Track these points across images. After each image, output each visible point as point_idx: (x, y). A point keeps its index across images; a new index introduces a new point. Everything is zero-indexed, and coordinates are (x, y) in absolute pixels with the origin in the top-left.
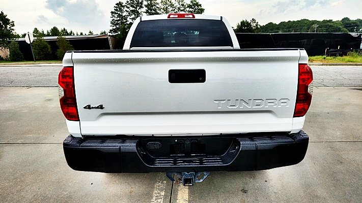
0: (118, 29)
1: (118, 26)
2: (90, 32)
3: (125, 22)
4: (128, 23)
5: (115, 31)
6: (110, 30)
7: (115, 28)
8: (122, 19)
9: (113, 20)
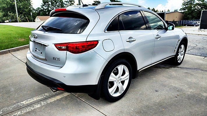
0: (186, 7)
1: (186, 6)
2: (168, 10)
3: (193, 3)
4: (195, 3)
5: (184, 9)
6: (181, 9)
7: (184, 7)
8: (191, 1)
9: (184, 2)
